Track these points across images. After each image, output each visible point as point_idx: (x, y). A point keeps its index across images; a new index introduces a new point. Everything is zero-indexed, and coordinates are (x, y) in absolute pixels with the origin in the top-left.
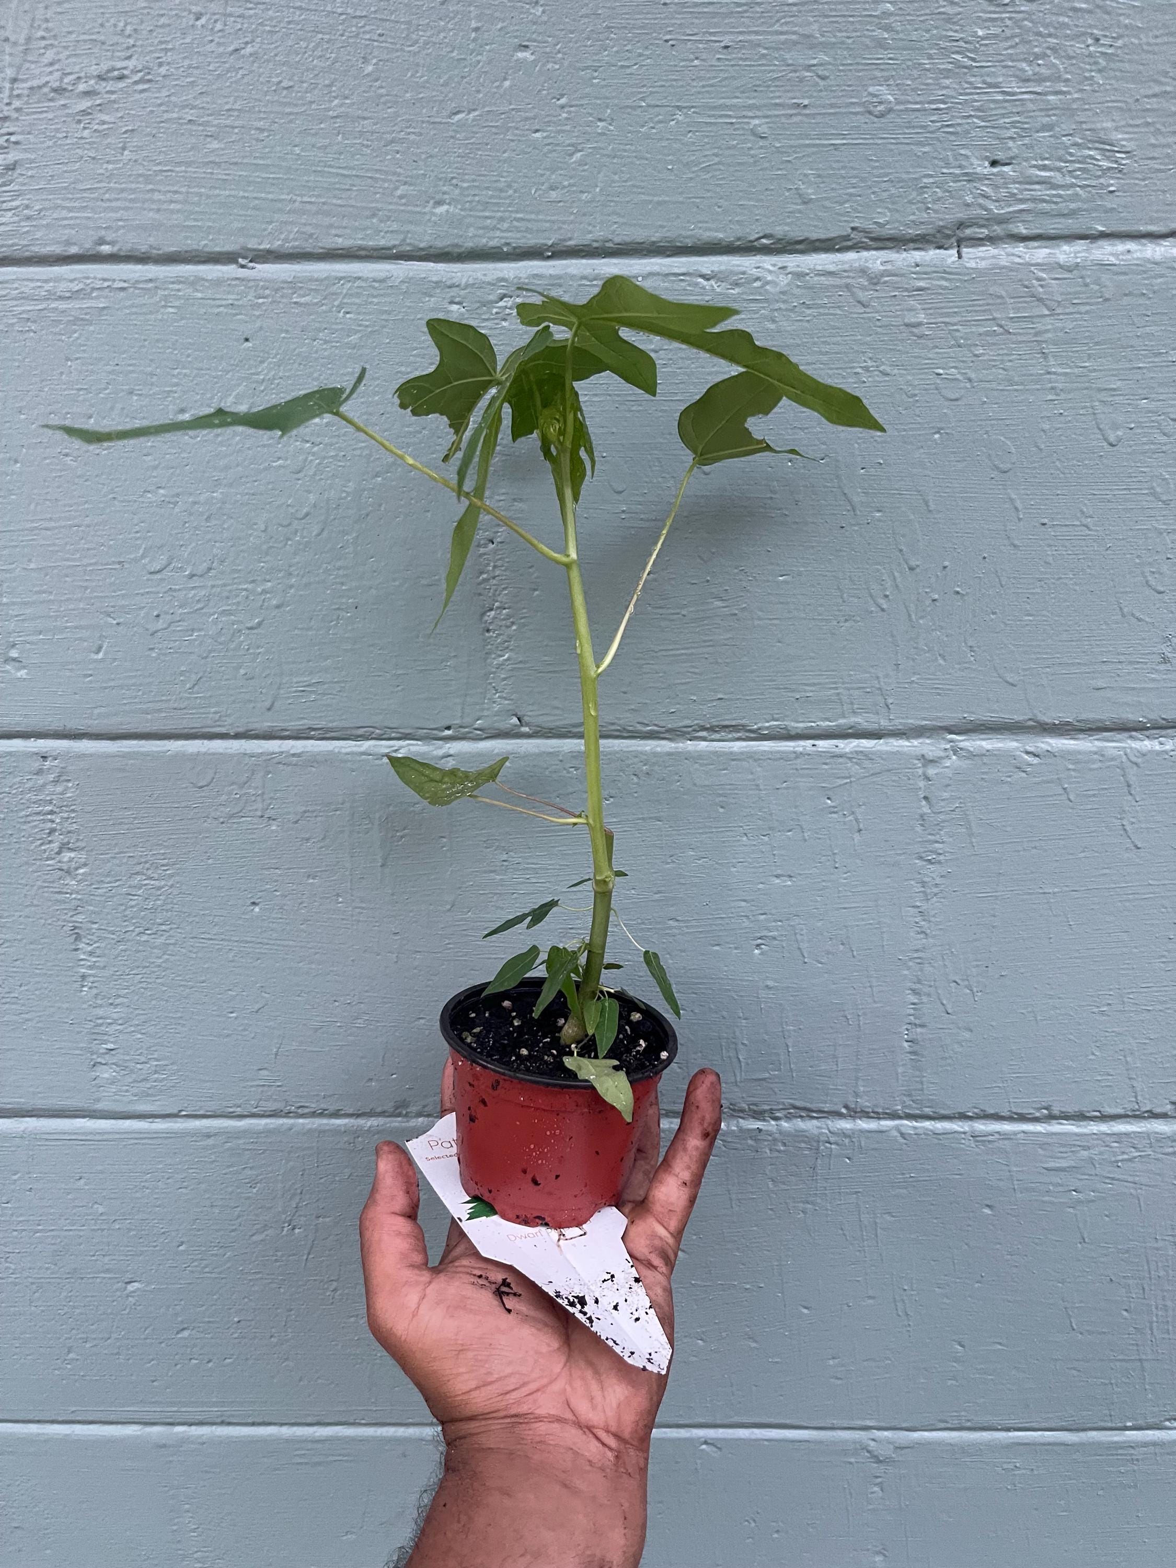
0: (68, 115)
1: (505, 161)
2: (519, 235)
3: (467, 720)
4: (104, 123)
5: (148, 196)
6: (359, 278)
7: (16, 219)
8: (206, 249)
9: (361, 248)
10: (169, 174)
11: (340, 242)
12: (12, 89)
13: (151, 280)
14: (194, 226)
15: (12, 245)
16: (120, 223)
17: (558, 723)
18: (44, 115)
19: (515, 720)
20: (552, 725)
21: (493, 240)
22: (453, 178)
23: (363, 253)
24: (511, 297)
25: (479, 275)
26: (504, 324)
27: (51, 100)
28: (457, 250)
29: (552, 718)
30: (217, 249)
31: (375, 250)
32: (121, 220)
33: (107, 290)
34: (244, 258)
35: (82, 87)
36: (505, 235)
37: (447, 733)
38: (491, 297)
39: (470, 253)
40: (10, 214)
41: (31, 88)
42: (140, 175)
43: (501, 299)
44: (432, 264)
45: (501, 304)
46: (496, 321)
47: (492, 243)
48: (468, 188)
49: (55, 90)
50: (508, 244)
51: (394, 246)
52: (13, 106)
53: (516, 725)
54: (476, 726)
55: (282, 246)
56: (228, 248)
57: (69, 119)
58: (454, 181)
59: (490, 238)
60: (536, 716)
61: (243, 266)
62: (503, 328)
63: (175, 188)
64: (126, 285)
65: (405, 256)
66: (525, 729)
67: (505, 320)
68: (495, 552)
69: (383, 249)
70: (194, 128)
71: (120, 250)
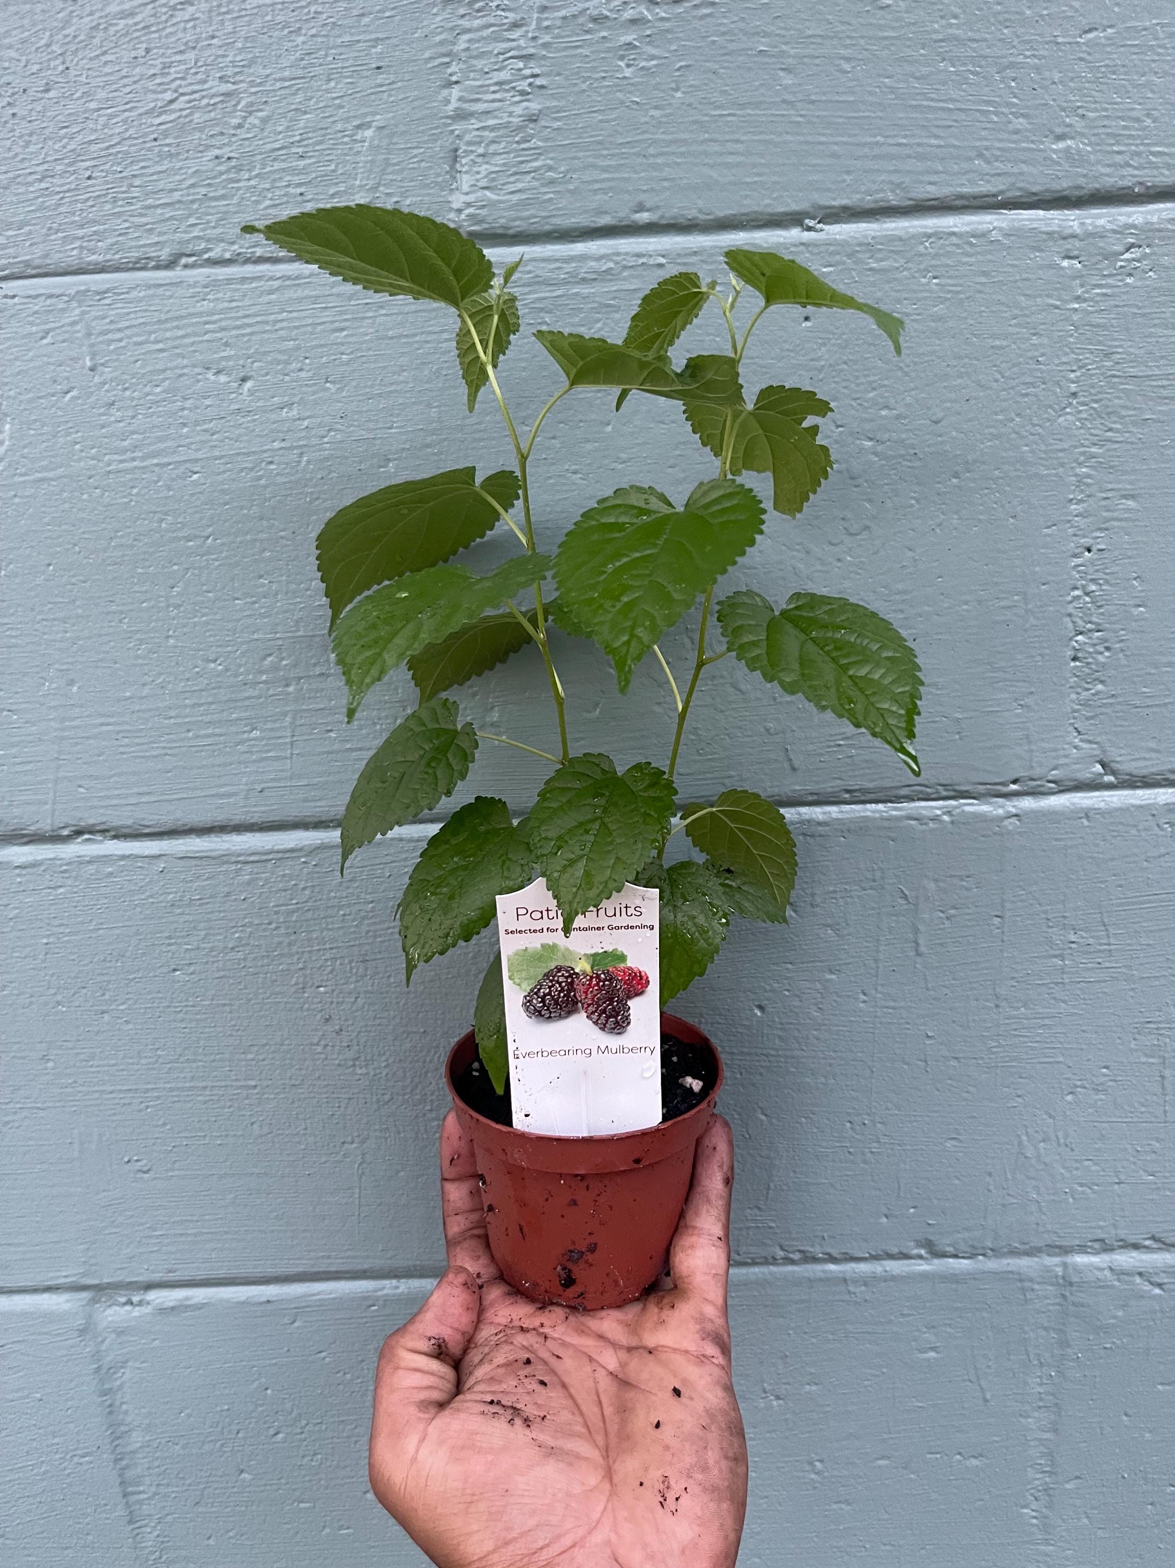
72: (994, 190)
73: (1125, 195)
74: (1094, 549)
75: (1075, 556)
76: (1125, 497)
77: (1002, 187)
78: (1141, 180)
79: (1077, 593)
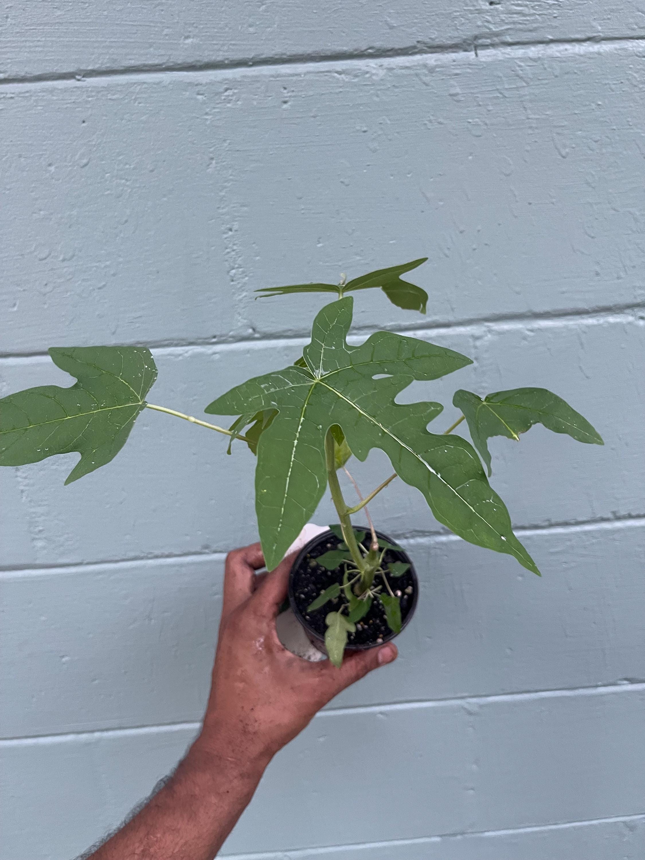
1: (223, 12)
5: (22, 44)
6: (144, 83)
8: (58, 72)
9: (145, 65)
10: (34, 31)
11: (133, 63)
13: (27, 92)
14: (50, 59)
16: (9, 61)
19: (250, 331)
21: (219, 57)
24: (231, 89)
25: (212, 78)
28: (199, 64)
30: (64, 71)
32: (9, 59)
34: (79, 75)
37: (214, 340)
42: (18, 33)
48: (203, 28)
50: (227, 59)
51: (164, 63)
55: (99, 67)
56: (71, 70)
60: (264, 328)
61: (79, 80)
63: (38, 39)
64: (13, 95)
66: (257, 335)
67: (229, 103)
68: (232, 236)
69: (157, 65)
71: (9, 76)
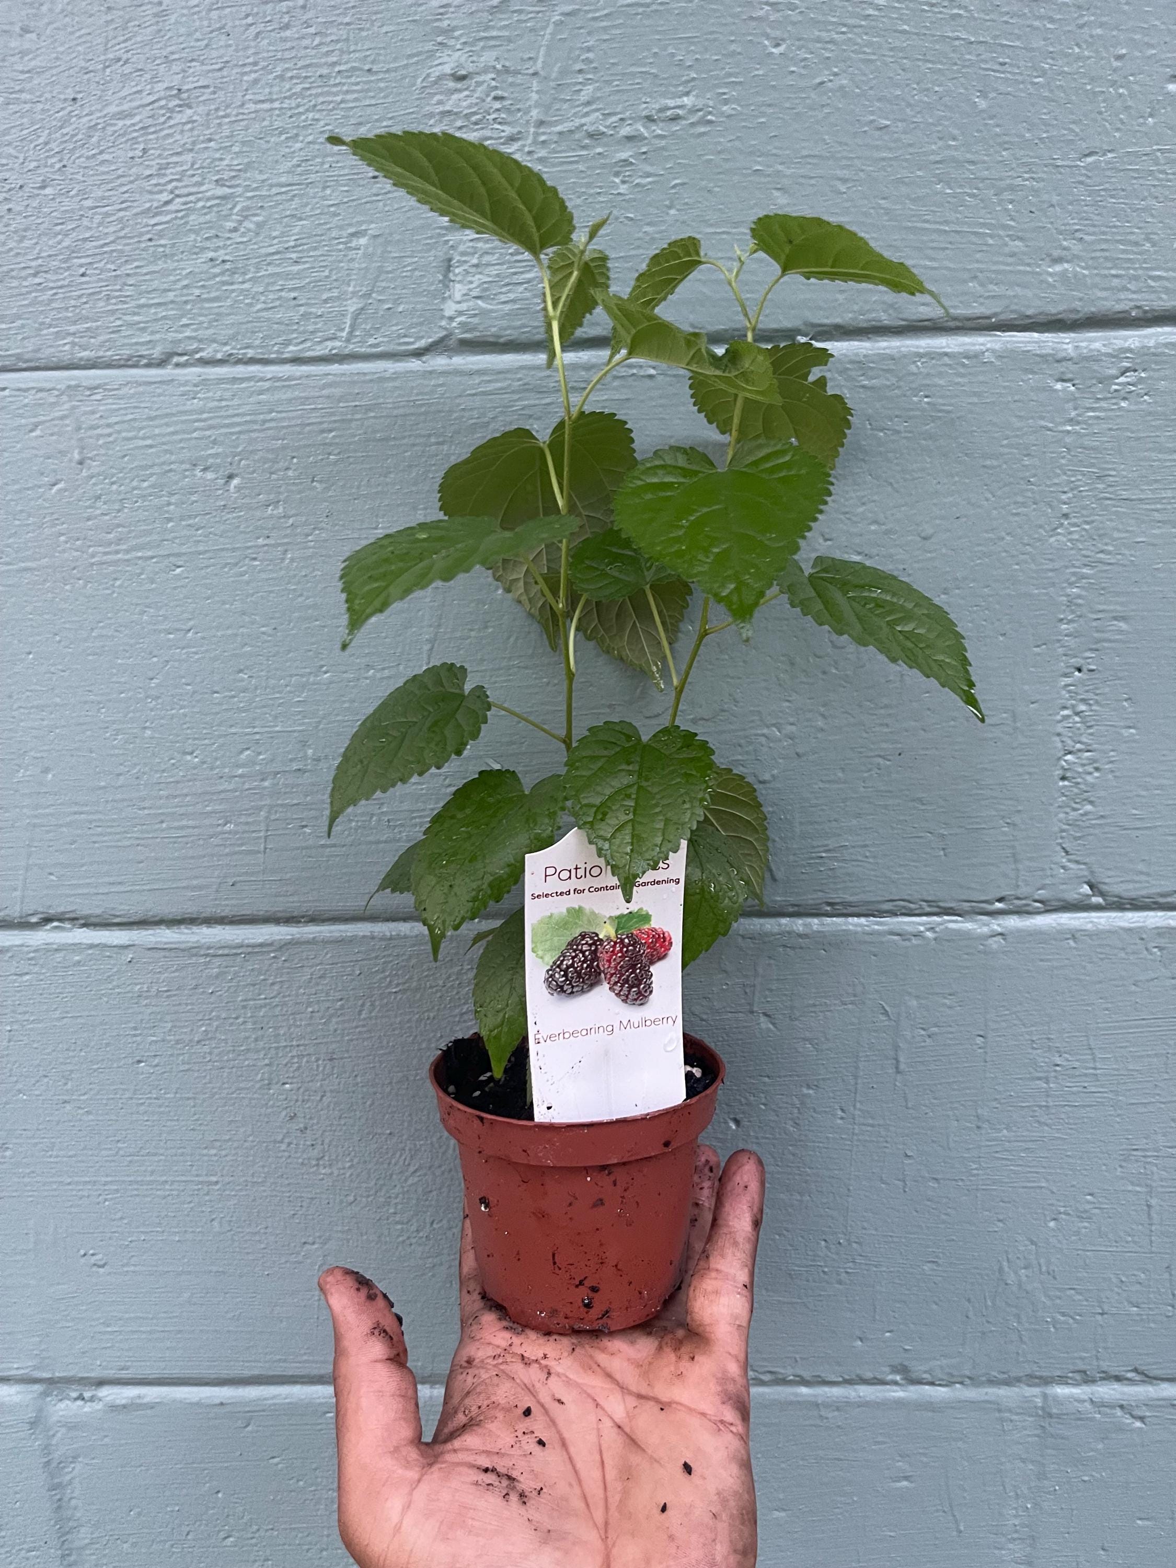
0: (604, 166)
2: (1153, 296)
3: (1024, 890)
4: (648, 175)
7: (528, 294)
12: (536, 134)
15: (520, 327)
17: (1144, 892)
18: (575, 166)
20: (1133, 894)
22: (1077, 231)
23: (952, 324)
26: (1123, 404)
27: (584, 147)
29: (1137, 885)
31: (969, 319)
33: (630, 379)
35: (625, 131)
36: (1135, 296)
38: (1113, 372)
39: (1088, 318)
40: (521, 289)
41: (560, 133)
43: (1123, 374)
44: (1036, 335)
45: (1122, 380)
46: (1114, 401)
47: (1119, 307)
49: (591, 136)
52: (536, 156)
53: (1088, 895)
54: (1037, 897)
57: (605, 171)
58: (1078, 235)
59: (1119, 301)
62: (1120, 409)
65: (1006, 325)
70: (763, 180)
72: (988, 312)
73: (1123, 319)
74: (1084, 669)
75: (1066, 675)
76: (1115, 618)
77: (998, 310)
78: (1139, 304)
79: (1066, 712)
